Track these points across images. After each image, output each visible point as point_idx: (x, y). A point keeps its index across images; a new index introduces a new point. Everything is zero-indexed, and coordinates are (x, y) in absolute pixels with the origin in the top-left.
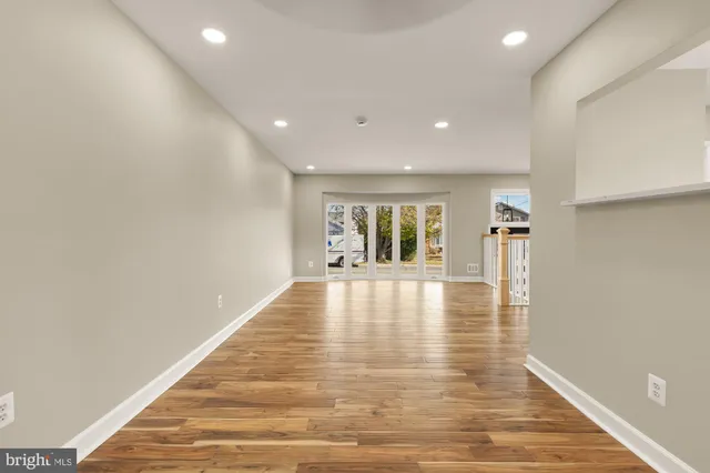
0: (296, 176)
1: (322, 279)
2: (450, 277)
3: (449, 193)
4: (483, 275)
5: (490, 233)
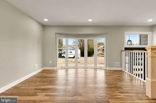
0: (44, 26)
1: (55, 68)
2: (108, 68)
3: (107, 33)
4: (121, 67)
5: (124, 50)
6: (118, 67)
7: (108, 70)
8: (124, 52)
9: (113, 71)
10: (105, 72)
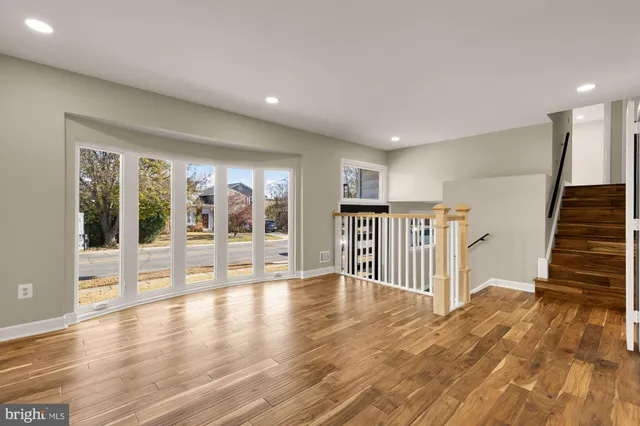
2: (302, 272)
3: (299, 155)
4: (334, 265)
5: (339, 211)
6: (325, 265)
7: (305, 280)
8: (340, 218)
9: (321, 280)
10: (292, 290)
